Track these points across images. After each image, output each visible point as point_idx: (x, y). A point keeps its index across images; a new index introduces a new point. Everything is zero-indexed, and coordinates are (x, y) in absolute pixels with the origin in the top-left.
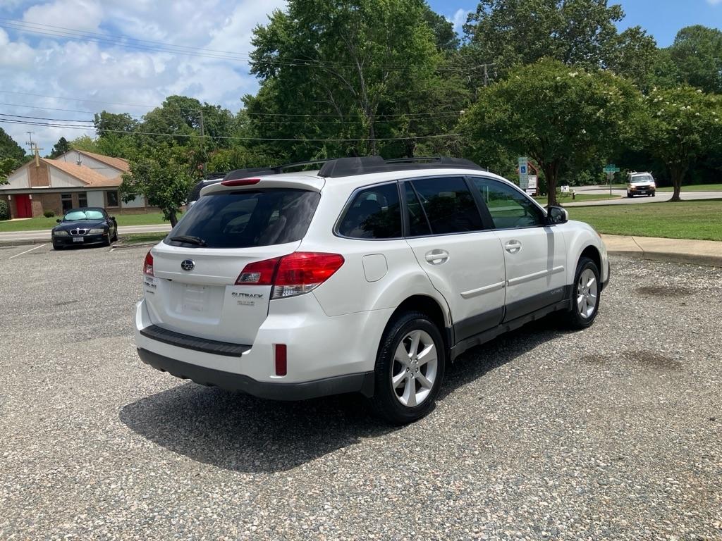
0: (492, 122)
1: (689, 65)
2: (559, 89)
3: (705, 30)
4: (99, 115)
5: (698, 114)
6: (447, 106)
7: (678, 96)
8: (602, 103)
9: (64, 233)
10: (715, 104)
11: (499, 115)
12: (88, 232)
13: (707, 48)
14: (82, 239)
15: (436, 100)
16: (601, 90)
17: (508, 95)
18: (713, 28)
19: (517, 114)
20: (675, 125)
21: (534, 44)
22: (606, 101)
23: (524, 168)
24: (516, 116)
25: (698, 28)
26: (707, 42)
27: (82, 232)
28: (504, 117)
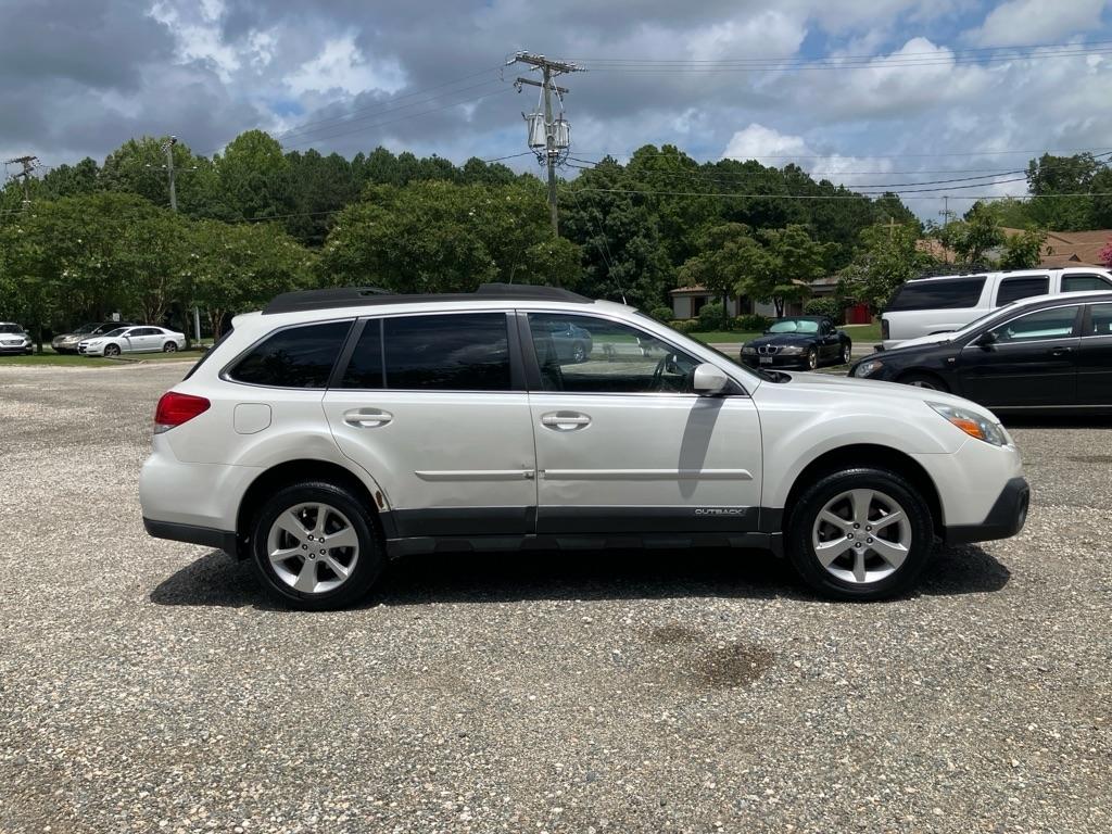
4: (1038, 162)
9: (752, 350)
12: (780, 350)
14: (770, 360)
27: (772, 350)
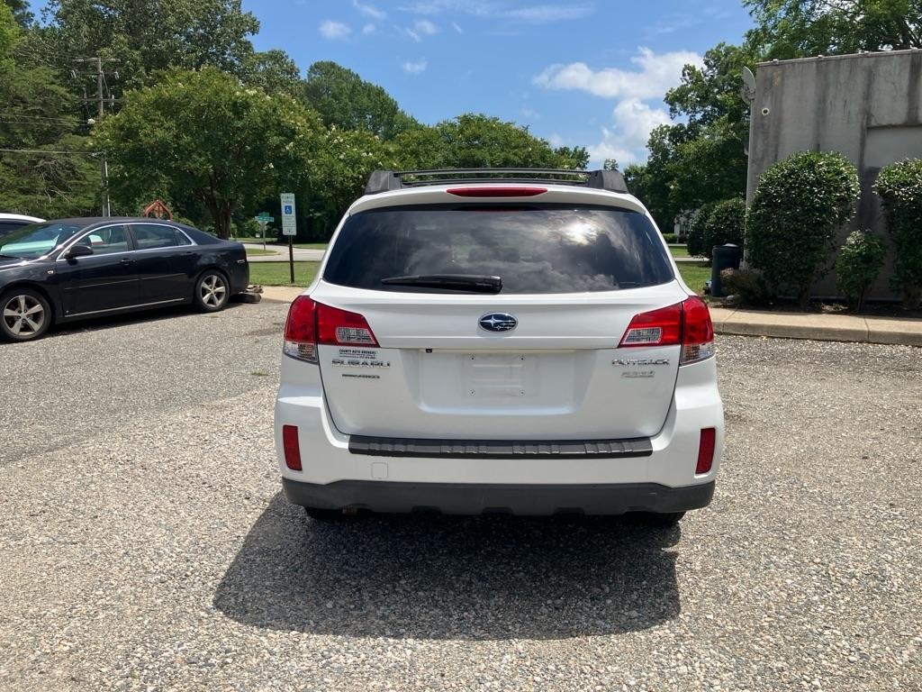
0: (152, 142)
1: (324, 106)
2: (239, 108)
3: (339, 69)
5: (380, 163)
6: (35, 108)
7: (357, 139)
8: (290, 134)
10: (393, 154)
11: (160, 133)
13: (341, 89)
15: (17, 97)
16: (288, 120)
17: (167, 107)
18: (347, 68)
19: (187, 136)
20: (359, 173)
21: (156, 42)
22: (294, 132)
23: (290, 207)
24: (186, 139)
25: (333, 65)
26: (342, 83)
28: (169, 136)
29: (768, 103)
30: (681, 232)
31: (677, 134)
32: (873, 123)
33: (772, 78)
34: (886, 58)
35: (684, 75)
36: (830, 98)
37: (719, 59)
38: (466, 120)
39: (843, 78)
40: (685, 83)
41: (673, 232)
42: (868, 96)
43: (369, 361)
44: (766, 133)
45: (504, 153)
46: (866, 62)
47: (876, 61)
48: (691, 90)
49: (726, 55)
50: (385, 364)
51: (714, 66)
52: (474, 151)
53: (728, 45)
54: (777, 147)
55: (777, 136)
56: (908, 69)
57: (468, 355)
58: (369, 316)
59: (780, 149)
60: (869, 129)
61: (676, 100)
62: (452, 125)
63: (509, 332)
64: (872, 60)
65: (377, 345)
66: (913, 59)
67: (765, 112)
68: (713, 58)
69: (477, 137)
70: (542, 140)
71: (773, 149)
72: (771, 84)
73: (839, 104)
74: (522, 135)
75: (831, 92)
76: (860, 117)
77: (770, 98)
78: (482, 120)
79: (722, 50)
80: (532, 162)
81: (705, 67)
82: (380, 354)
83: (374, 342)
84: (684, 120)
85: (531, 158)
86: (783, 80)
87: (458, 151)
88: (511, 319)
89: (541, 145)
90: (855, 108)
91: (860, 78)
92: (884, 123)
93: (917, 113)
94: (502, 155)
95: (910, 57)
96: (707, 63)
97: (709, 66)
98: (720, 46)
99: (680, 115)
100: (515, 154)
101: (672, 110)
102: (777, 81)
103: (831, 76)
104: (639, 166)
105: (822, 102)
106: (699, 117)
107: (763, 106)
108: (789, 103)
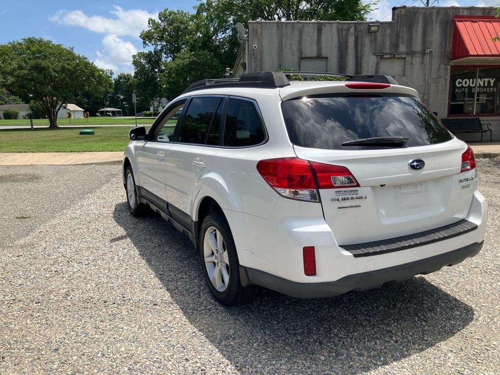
29: (256, 42)
30: (154, 110)
31: (149, 57)
32: (303, 56)
33: (257, 30)
34: (307, 25)
35: (149, 24)
36: (284, 42)
37: (166, 17)
38: (31, 41)
39: (289, 33)
40: (151, 28)
41: (149, 110)
42: (300, 42)
43: (354, 196)
44: (256, 58)
45: (61, 63)
46: (299, 26)
47: (303, 26)
48: (154, 33)
49: (170, 15)
50: (364, 197)
51: (165, 21)
52: (40, 61)
53: (170, 10)
54: (261, 66)
55: (261, 61)
56: (316, 31)
57: (399, 186)
58: (351, 167)
59: (263, 66)
60: (302, 58)
61: (147, 37)
62: (20, 44)
63: (421, 170)
64: (301, 24)
65: (358, 185)
66: (318, 26)
67: (255, 47)
68: (162, 16)
69: (40, 52)
70: (83, 56)
71: (259, 67)
72: (257, 33)
73: (288, 45)
74: (70, 53)
75: (284, 38)
76: (298, 53)
77: (256, 40)
78: (41, 41)
79: (167, 12)
80: (80, 69)
81: (160, 22)
82: (361, 191)
83: (355, 184)
84: (150, 48)
85: (79, 66)
86: (262, 31)
87: (28, 61)
88: (423, 162)
89: (82, 59)
90: (295, 48)
91: (297, 33)
92: (308, 56)
93: (321, 52)
94: (60, 64)
95: (317, 24)
96: (160, 19)
97: (162, 21)
98: (165, 11)
99: (149, 46)
100: (68, 64)
101: (144, 43)
102: (259, 31)
103: (284, 31)
104: (126, 74)
105: (281, 43)
106: (159, 48)
107: (253, 44)
108: (265, 43)
